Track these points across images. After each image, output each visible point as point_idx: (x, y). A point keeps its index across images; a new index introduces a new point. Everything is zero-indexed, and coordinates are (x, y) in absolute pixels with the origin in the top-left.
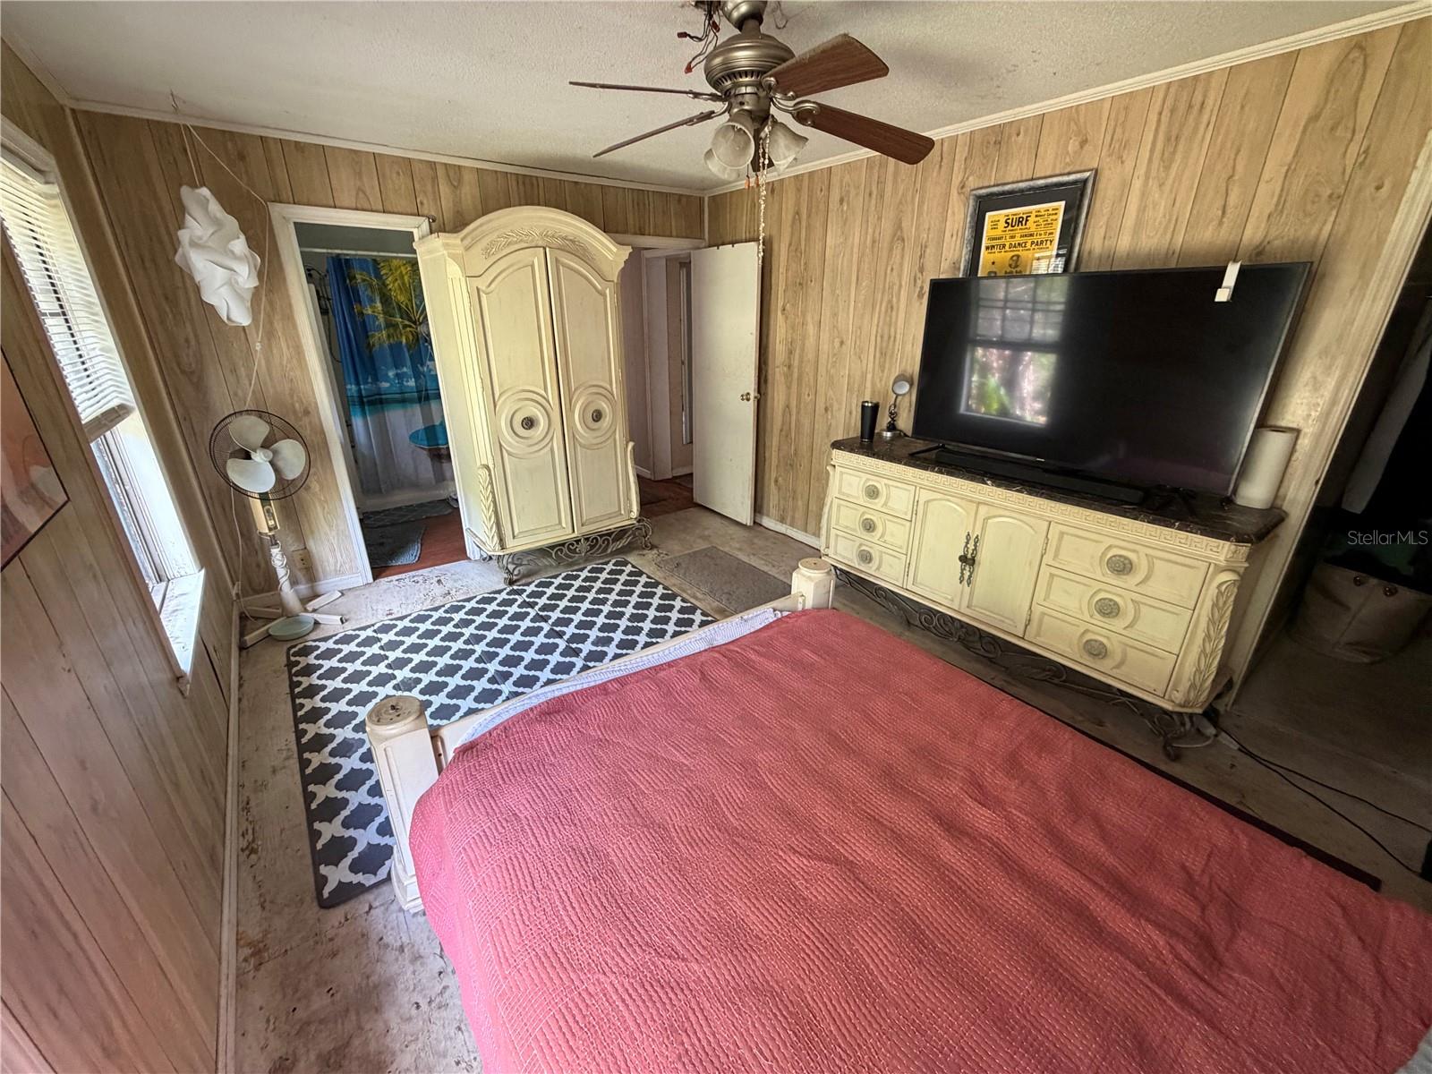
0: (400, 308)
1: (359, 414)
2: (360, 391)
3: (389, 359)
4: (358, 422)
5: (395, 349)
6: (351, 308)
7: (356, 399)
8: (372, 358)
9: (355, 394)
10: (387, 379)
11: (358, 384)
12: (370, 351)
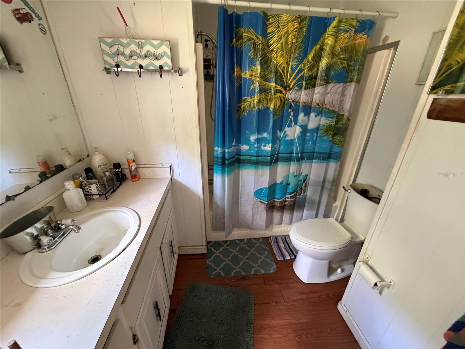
0: (277, 71)
1: (220, 172)
2: (224, 153)
3: (254, 125)
4: (218, 179)
5: (263, 113)
6: (232, 70)
7: (220, 160)
8: (239, 122)
9: (220, 156)
10: (248, 143)
11: (223, 146)
12: (240, 115)
